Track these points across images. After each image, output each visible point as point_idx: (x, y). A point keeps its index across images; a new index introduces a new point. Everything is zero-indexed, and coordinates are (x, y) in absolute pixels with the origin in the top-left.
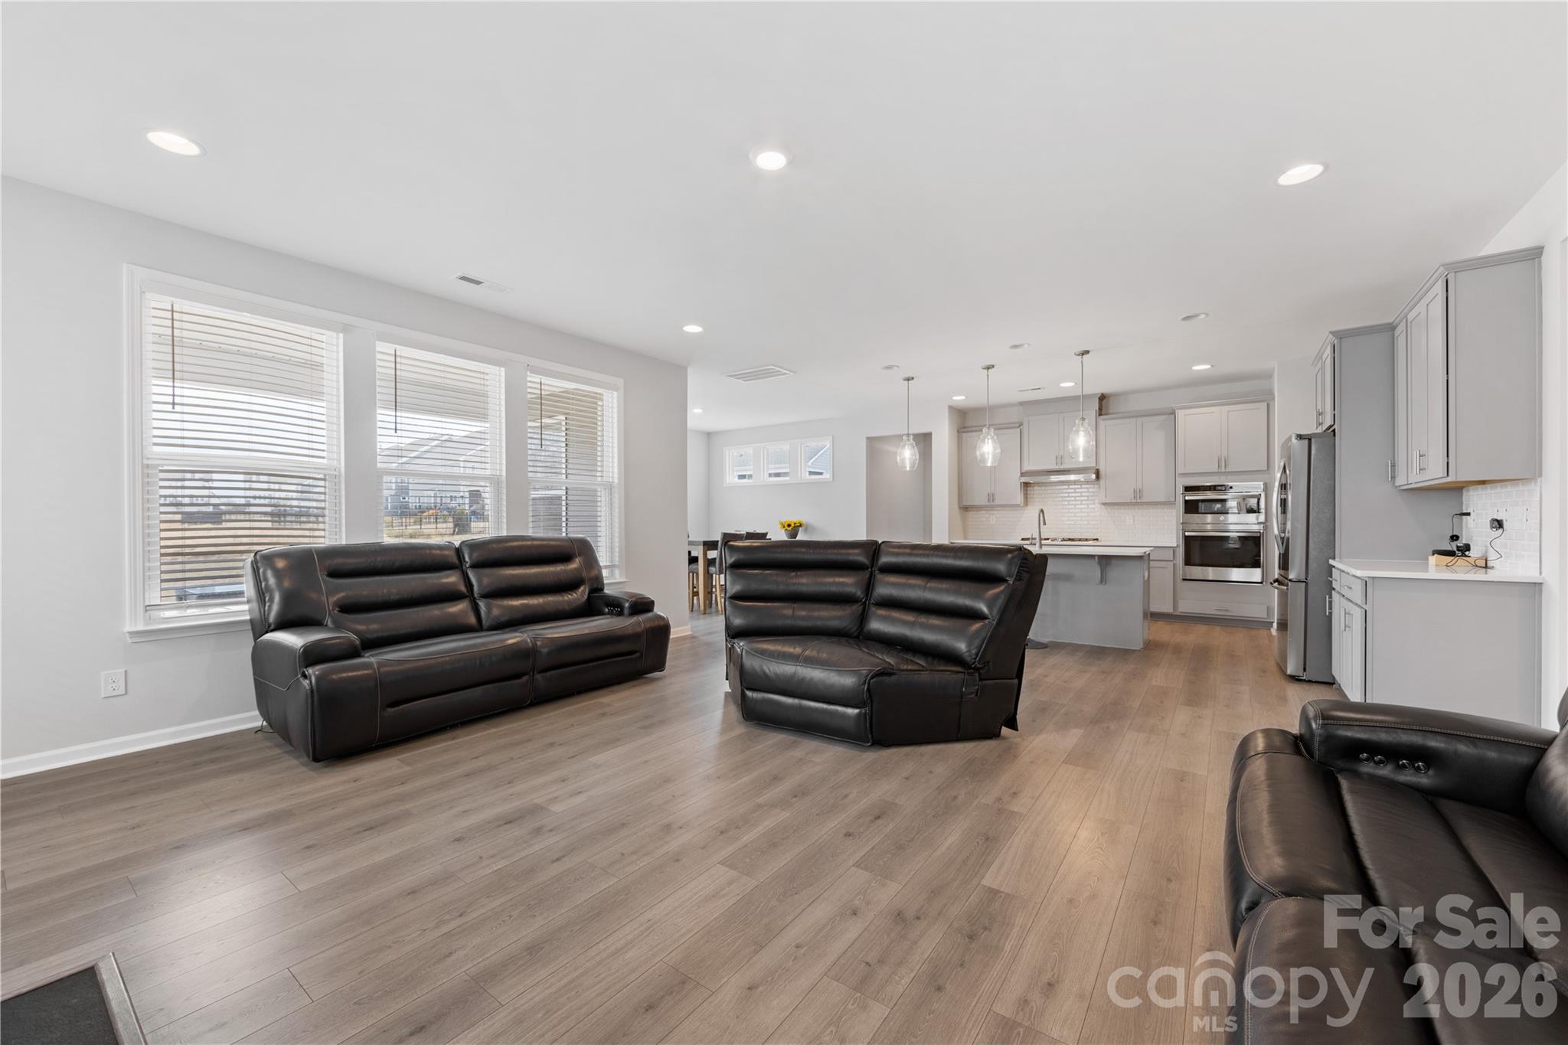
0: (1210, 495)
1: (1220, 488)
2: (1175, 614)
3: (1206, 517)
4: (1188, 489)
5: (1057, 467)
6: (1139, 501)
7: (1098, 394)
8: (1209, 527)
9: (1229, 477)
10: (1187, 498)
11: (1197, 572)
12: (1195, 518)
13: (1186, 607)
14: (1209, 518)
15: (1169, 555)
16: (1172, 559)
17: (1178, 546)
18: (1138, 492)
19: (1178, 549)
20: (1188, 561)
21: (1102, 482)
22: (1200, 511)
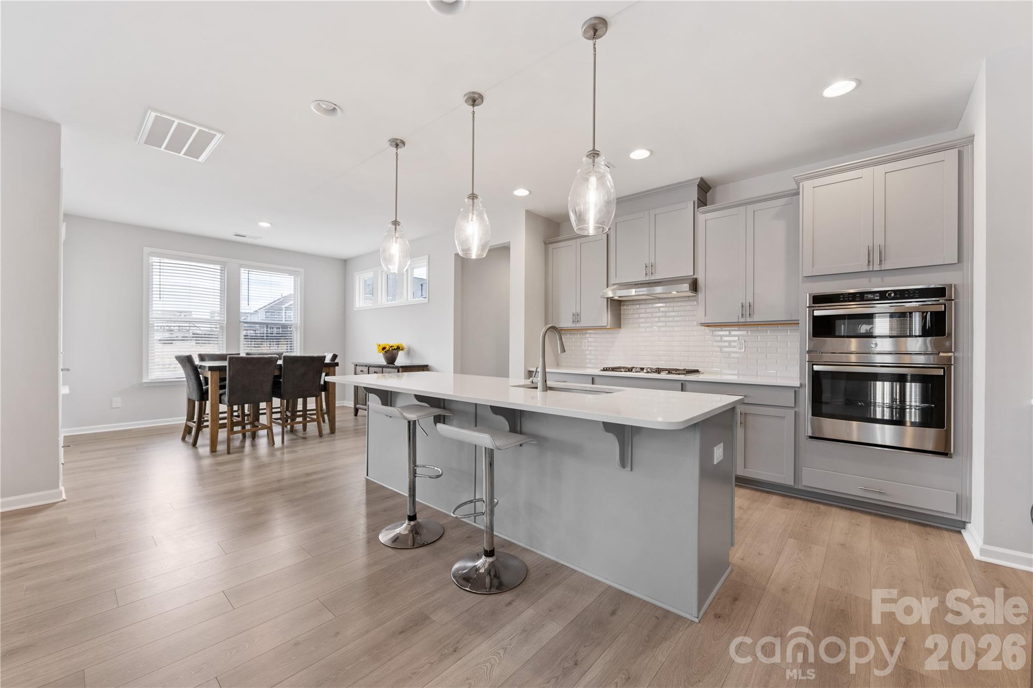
0: (854, 308)
1: (870, 296)
2: (796, 487)
3: (850, 342)
4: (819, 300)
5: (647, 278)
6: (749, 320)
7: (696, 179)
8: (853, 358)
9: (886, 279)
10: (817, 313)
11: (833, 427)
12: (830, 343)
13: (812, 479)
14: (854, 344)
15: (789, 399)
16: (794, 406)
17: (801, 385)
18: (748, 308)
19: (801, 390)
20: (818, 409)
21: (701, 295)
22: (837, 334)
